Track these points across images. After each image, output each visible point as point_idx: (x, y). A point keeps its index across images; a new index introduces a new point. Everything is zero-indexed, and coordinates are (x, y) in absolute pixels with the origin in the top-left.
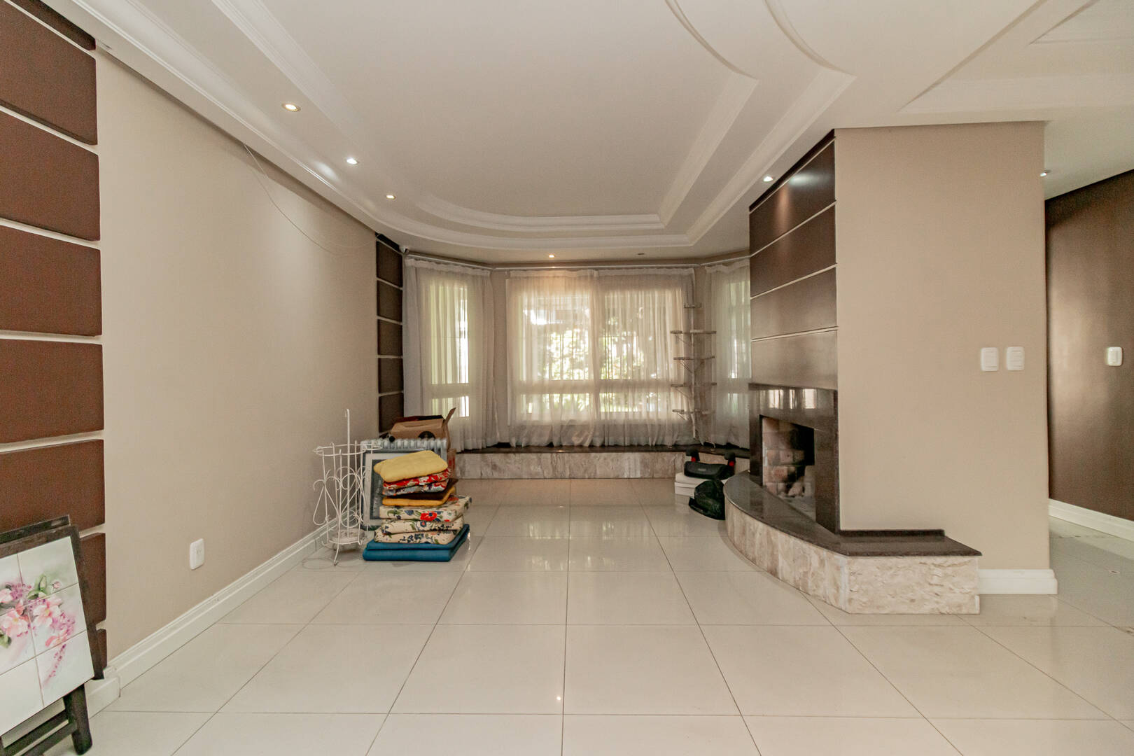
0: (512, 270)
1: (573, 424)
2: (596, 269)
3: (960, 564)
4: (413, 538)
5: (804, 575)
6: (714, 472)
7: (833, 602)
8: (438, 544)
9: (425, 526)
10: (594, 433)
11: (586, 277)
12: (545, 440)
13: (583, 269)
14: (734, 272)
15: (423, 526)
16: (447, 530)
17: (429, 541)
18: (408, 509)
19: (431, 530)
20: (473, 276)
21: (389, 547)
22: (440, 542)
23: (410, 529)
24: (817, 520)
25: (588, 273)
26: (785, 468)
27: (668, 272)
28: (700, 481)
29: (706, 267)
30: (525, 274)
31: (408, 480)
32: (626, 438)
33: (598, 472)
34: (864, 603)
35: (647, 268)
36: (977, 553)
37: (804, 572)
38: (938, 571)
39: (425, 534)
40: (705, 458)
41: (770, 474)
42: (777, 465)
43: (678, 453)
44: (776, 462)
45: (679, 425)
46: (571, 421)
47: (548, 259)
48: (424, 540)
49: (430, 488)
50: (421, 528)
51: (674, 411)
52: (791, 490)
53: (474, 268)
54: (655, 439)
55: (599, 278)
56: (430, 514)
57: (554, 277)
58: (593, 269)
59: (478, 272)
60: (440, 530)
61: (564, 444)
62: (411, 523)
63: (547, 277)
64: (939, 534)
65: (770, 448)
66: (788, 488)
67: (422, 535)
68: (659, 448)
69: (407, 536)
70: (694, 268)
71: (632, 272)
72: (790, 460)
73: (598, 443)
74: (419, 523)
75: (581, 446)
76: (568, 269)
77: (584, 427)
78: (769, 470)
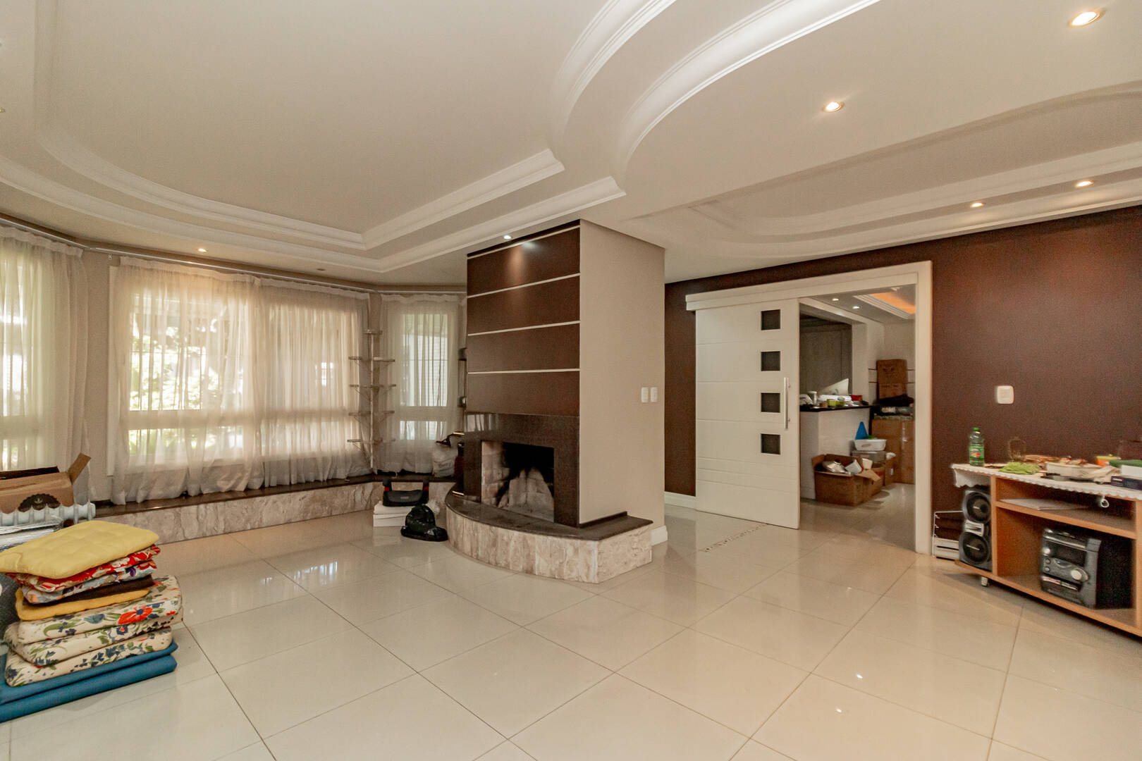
0: (125, 255)
1: (219, 464)
2: (258, 276)
3: (644, 532)
4: (104, 657)
5: (560, 566)
6: (416, 498)
7: (585, 579)
8: (152, 651)
9: (126, 631)
10: (251, 474)
11: (244, 283)
12: (176, 490)
13: (240, 273)
14: (412, 305)
15: (122, 634)
16: (162, 628)
17: (136, 651)
18: (91, 614)
19: (136, 636)
20: (53, 253)
21: (54, 683)
22: (155, 648)
23: (99, 643)
24: (555, 520)
25: (247, 279)
26: (496, 484)
27: (342, 293)
28: (409, 509)
29: (382, 295)
30: (147, 265)
31: (92, 570)
32: (292, 476)
33: (264, 520)
34: (604, 573)
35: (320, 285)
36: (650, 522)
37: (560, 563)
38: (636, 539)
39: (126, 644)
40: (398, 487)
41: (486, 491)
42: (491, 483)
43: (358, 485)
44: (490, 481)
45: (353, 455)
46: (216, 461)
47: (196, 253)
48: (124, 654)
49: (132, 575)
50: (119, 637)
51: (348, 441)
52: (501, 502)
53: (54, 241)
54: (327, 473)
55: (262, 287)
56: (139, 612)
57: (196, 276)
58: (253, 275)
59: (63, 248)
60: (151, 632)
61: (205, 492)
62: (100, 634)
63: (185, 274)
64: (623, 515)
65: (487, 469)
66: (498, 501)
67: (122, 647)
68: (333, 483)
69: (89, 657)
70: (370, 293)
71: (303, 287)
72: (499, 477)
73: (256, 485)
74: (114, 631)
75: (230, 492)
76: (217, 270)
77: (238, 467)
78: (486, 488)
